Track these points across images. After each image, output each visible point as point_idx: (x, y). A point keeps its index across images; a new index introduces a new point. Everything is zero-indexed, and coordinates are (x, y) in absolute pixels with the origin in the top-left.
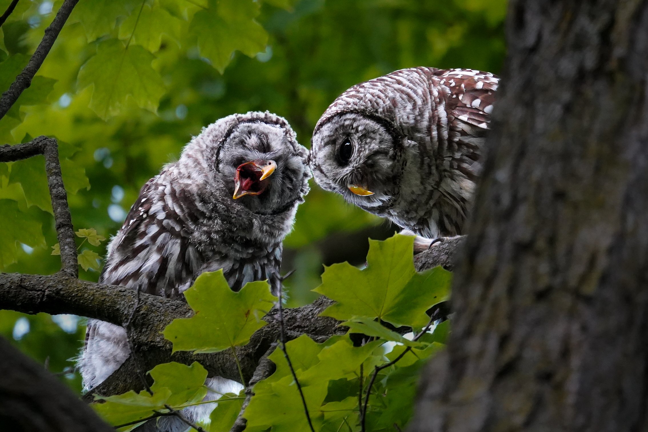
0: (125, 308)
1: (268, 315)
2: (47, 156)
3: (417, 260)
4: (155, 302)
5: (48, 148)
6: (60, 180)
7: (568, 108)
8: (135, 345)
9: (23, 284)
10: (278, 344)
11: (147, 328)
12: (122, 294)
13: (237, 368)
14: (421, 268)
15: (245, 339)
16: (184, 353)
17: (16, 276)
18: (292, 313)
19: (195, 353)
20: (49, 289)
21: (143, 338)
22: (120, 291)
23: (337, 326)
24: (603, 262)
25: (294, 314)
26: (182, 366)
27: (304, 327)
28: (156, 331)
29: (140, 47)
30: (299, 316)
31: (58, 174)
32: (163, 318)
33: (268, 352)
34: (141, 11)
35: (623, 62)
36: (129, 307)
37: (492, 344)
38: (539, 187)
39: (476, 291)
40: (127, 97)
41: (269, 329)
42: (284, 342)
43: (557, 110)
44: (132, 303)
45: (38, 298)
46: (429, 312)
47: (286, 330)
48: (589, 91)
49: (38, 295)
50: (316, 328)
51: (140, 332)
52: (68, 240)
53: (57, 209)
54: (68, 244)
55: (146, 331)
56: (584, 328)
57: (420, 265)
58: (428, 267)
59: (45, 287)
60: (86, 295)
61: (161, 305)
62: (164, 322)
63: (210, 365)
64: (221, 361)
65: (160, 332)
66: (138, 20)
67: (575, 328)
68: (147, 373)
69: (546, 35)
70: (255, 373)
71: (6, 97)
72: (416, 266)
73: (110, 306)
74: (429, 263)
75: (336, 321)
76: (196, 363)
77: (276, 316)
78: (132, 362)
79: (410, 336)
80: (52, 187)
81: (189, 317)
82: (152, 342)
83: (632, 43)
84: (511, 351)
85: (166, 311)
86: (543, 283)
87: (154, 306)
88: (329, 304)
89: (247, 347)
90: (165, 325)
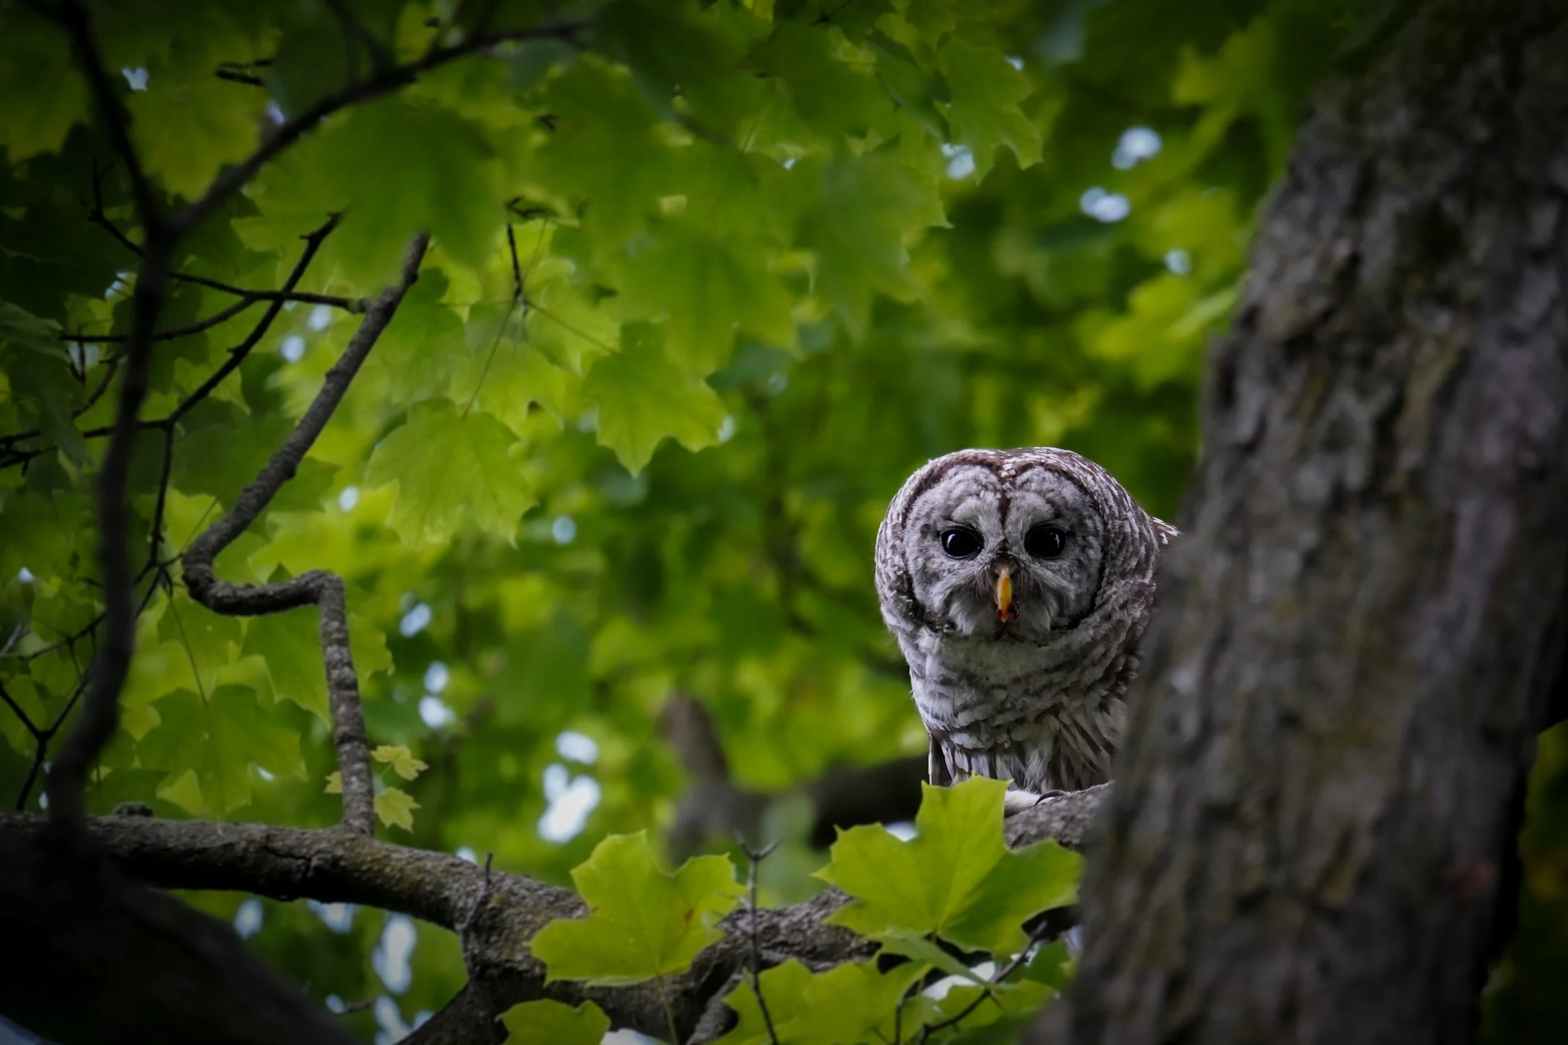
0: (460, 897)
1: (726, 919)
2: (322, 609)
3: (1008, 829)
4: (516, 888)
5: (327, 593)
6: (346, 654)
7: (1311, 560)
8: (475, 965)
9: (270, 845)
10: (744, 978)
11: (500, 935)
12: (454, 870)
13: (666, 1016)
14: (1015, 844)
15: (683, 963)
16: (567, 984)
17: (257, 830)
18: (771, 917)
19: (588, 985)
20: (321, 856)
21: (492, 954)
22: (453, 865)
23: (853, 945)
24: (1364, 847)
25: (775, 920)
26: (562, 1008)
27: (793, 945)
28: (516, 942)
29: (490, 417)
30: (784, 923)
31: (343, 642)
32: (529, 917)
33: (725, 988)
34: (493, 353)
35: (1417, 479)
36: (468, 895)
37: (1154, 990)
38: (1253, 704)
39: (1127, 891)
40: (460, 509)
41: (727, 946)
42: (756, 973)
43: (1291, 562)
44: (474, 887)
45: (298, 871)
46: (1029, 927)
47: (759, 948)
48: (1353, 528)
49: (299, 866)
50: (815, 947)
51: (487, 941)
52: (358, 766)
53: (338, 707)
54: (357, 773)
55: (496, 942)
56: (1325, 969)
57: (1013, 838)
58: (1028, 843)
59: (312, 852)
60: (388, 870)
61: (527, 893)
62: (532, 926)
63: (614, 1010)
64: (635, 1002)
65: (525, 944)
66: (487, 368)
67: (1308, 968)
68: (497, 1018)
69: (1277, 425)
70: (698, 1027)
71: (250, 495)
72: (1007, 840)
73: (431, 892)
74: (1030, 835)
75: (853, 935)
76: (588, 1003)
77: (742, 924)
78: (468, 998)
79: (986, 971)
80: (330, 666)
81: (579, 917)
82: (507, 961)
83: (1434, 443)
84: (1188, 1006)
85: (536, 905)
86: (1254, 879)
87: (515, 894)
88: (840, 903)
89: (685, 978)
90: (533, 931)
